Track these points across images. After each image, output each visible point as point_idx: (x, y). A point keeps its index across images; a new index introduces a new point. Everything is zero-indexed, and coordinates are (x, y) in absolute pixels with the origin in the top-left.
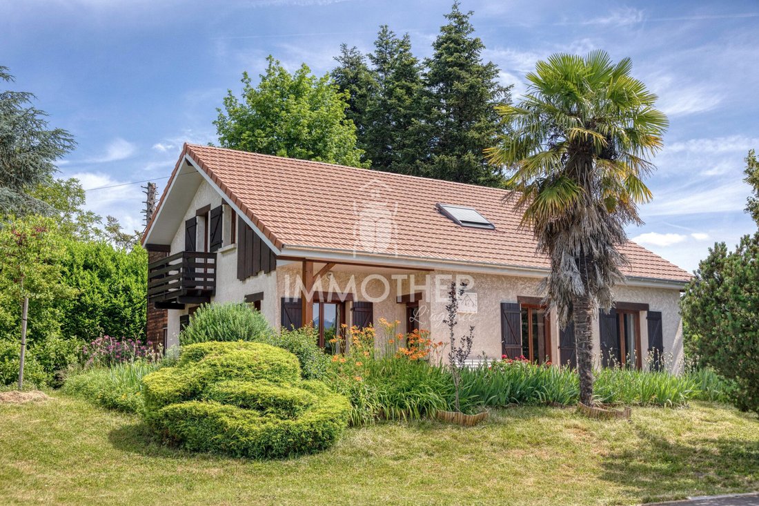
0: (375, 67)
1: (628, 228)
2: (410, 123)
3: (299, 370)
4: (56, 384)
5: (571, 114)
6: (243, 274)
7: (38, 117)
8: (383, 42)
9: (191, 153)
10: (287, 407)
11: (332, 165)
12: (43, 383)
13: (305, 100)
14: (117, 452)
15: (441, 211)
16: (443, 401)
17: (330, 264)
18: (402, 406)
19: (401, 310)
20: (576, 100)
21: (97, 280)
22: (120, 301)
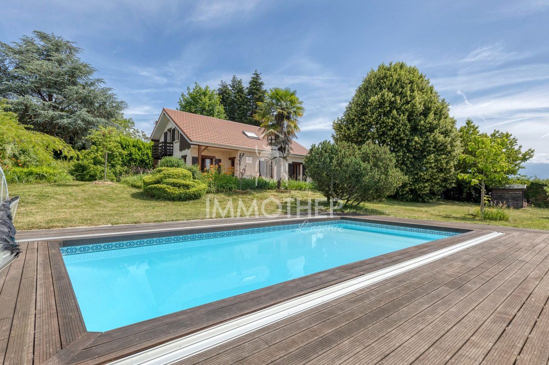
0: (231, 89)
1: (294, 140)
2: (241, 107)
3: (192, 177)
4: (118, 181)
5: (278, 105)
6: (181, 150)
7: (114, 96)
8: (234, 80)
9: (165, 111)
10: (187, 187)
11: (215, 118)
12: (115, 181)
13: (207, 97)
14: (133, 199)
15: (244, 133)
16: (236, 187)
17: (207, 147)
18: (224, 188)
19: (230, 162)
20: (280, 101)
21: (137, 151)
22: (145, 157)
